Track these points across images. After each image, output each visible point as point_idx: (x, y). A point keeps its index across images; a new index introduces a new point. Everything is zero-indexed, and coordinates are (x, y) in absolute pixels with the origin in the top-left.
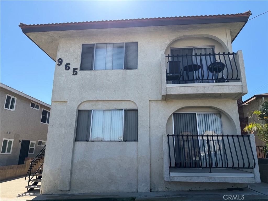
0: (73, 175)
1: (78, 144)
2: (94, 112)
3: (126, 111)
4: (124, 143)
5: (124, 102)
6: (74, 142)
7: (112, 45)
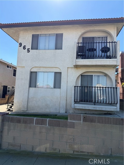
0: (28, 104)
1: (31, 89)
2: (39, 73)
3: (55, 73)
4: (54, 89)
5: (54, 68)
6: (29, 88)
7: (48, 35)
